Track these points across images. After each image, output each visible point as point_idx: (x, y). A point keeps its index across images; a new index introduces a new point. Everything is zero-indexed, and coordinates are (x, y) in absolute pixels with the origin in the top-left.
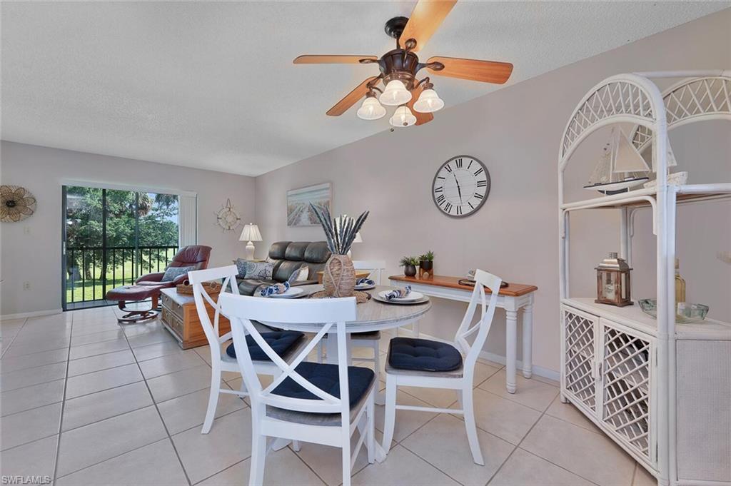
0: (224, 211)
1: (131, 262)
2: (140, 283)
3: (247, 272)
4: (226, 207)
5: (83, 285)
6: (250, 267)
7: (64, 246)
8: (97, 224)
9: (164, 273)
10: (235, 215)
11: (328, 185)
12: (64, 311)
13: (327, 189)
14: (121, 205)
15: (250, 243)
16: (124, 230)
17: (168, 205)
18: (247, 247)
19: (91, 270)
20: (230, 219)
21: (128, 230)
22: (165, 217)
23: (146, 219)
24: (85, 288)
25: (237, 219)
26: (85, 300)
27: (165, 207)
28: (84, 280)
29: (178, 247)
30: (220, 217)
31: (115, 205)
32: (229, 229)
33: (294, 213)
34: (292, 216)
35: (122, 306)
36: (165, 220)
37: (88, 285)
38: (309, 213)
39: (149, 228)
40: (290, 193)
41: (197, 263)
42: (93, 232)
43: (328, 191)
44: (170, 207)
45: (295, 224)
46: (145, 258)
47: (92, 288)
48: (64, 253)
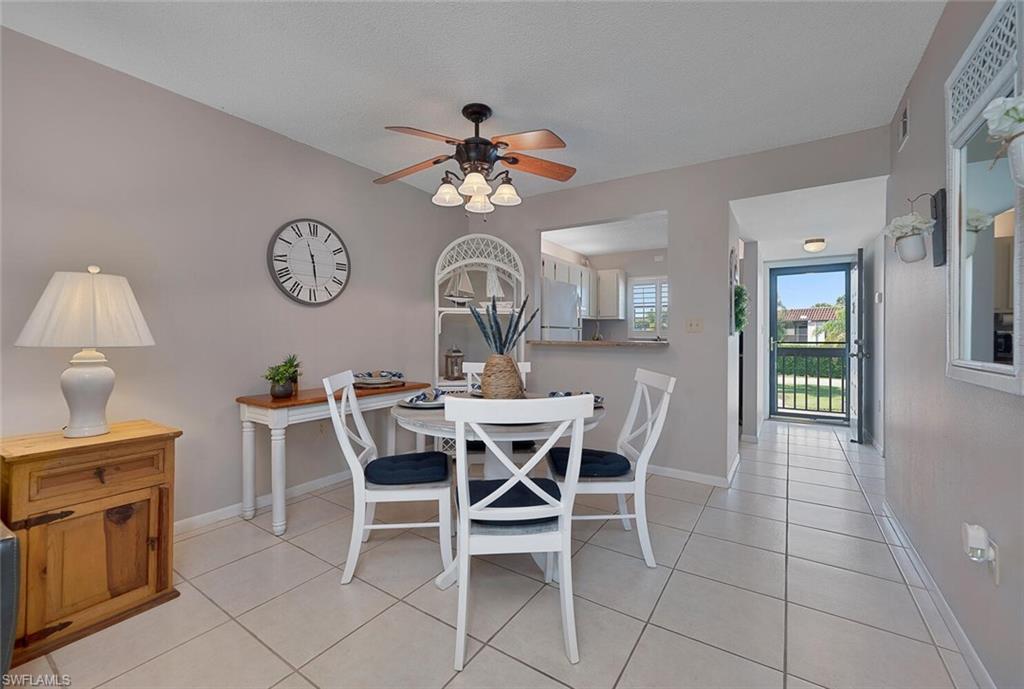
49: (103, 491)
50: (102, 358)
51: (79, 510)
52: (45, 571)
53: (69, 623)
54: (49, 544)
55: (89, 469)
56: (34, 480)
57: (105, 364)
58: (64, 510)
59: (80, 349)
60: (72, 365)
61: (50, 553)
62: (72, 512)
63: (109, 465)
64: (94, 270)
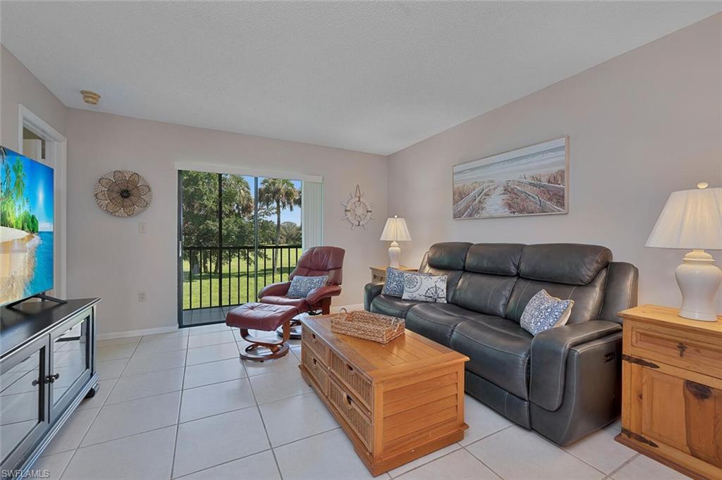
0: (353, 200)
1: (237, 258)
2: (264, 298)
3: (406, 289)
4: (355, 196)
5: (201, 278)
6: (411, 282)
7: (180, 247)
8: (212, 223)
9: (289, 284)
10: (366, 206)
11: (562, 142)
12: (180, 327)
13: (562, 148)
14: (231, 205)
15: (394, 243)
16: (233, 229)
17: (268, 205)
18: (390, 249)
19: (208, 265)
20: (360, 211)
21: (236, 229)
22: (265, 216)
23: (249, 218)
24: (203, 281)
25: (368, 211)
26: (202, 306)
27: (265, 207)
28: (201, 273)
29: (301, 247)
30: (348, 209)
31: (226, 206)
32: (359, 225)
33: (468, 198)
34: (462, 204)
35: (245, 334)
36: (265, 219)
37: (205, 278)
38: (506, 197)
39: (252, 226)
40: (457, 169)
41: (329, 270)
42: (209, 231)
43: (563, 152)
44: (270, 207)
45: (470, 215)
46: (251, 255)
47: (209, 280)
48: (180, 255)
49: (683, 363)
50: (710, 258)
51: (663, 368)
52: (641, 397)
53: (657, 446)
54: (644, 381)
55: (675, 341)
56: (634, 332)
57: (712, 263)
58: (654, 362)
59: (691, 250)
60: (685, 262)
61: (645, 387)
62: (658, 367)
63: (691, 345)
64: (703, 186)
